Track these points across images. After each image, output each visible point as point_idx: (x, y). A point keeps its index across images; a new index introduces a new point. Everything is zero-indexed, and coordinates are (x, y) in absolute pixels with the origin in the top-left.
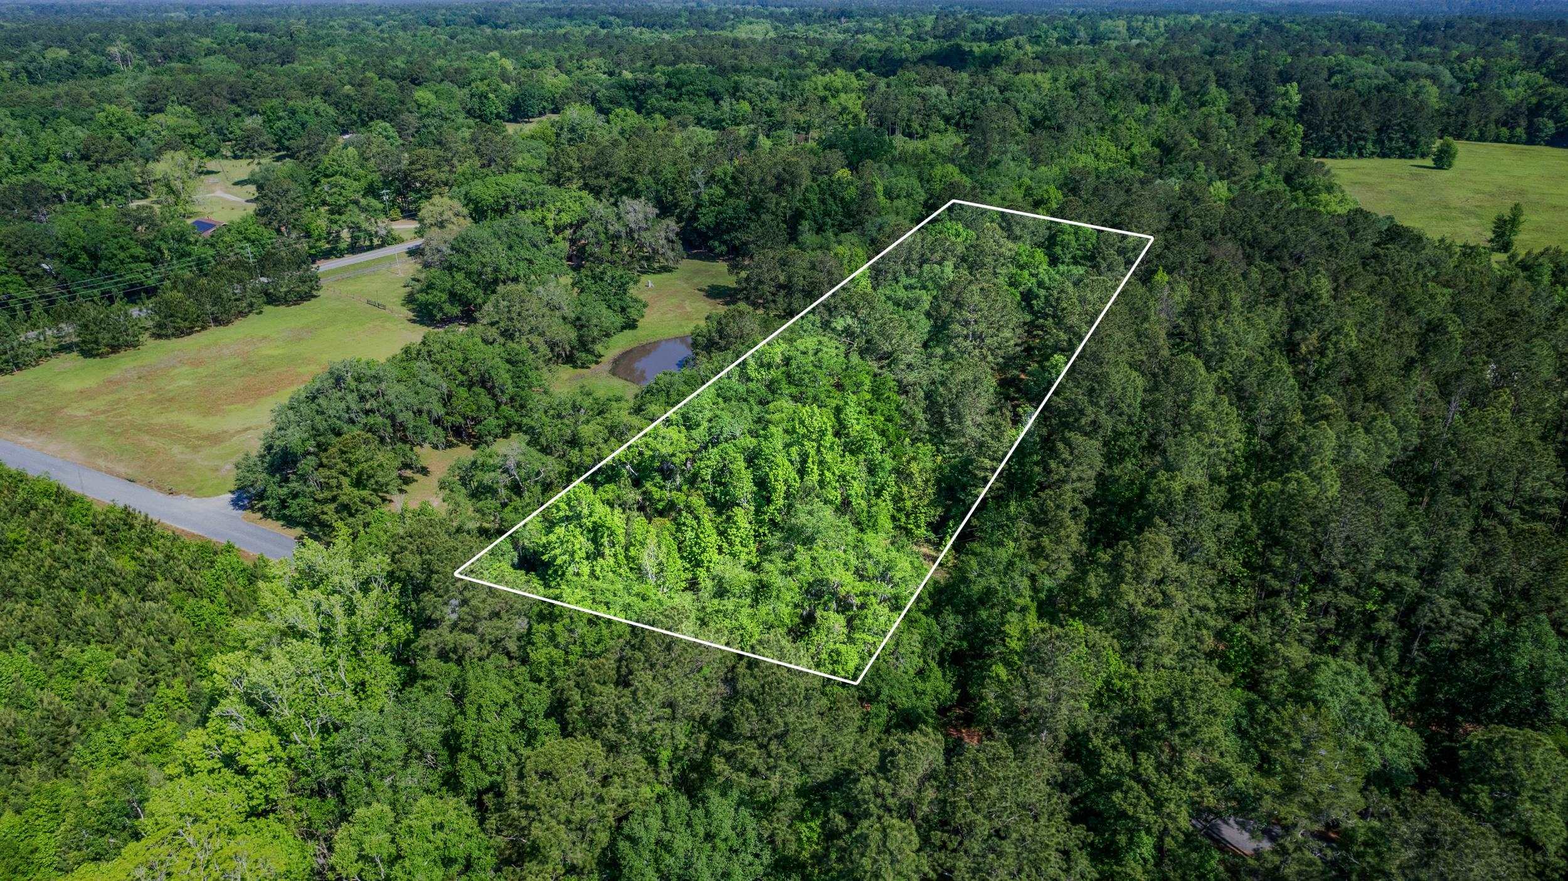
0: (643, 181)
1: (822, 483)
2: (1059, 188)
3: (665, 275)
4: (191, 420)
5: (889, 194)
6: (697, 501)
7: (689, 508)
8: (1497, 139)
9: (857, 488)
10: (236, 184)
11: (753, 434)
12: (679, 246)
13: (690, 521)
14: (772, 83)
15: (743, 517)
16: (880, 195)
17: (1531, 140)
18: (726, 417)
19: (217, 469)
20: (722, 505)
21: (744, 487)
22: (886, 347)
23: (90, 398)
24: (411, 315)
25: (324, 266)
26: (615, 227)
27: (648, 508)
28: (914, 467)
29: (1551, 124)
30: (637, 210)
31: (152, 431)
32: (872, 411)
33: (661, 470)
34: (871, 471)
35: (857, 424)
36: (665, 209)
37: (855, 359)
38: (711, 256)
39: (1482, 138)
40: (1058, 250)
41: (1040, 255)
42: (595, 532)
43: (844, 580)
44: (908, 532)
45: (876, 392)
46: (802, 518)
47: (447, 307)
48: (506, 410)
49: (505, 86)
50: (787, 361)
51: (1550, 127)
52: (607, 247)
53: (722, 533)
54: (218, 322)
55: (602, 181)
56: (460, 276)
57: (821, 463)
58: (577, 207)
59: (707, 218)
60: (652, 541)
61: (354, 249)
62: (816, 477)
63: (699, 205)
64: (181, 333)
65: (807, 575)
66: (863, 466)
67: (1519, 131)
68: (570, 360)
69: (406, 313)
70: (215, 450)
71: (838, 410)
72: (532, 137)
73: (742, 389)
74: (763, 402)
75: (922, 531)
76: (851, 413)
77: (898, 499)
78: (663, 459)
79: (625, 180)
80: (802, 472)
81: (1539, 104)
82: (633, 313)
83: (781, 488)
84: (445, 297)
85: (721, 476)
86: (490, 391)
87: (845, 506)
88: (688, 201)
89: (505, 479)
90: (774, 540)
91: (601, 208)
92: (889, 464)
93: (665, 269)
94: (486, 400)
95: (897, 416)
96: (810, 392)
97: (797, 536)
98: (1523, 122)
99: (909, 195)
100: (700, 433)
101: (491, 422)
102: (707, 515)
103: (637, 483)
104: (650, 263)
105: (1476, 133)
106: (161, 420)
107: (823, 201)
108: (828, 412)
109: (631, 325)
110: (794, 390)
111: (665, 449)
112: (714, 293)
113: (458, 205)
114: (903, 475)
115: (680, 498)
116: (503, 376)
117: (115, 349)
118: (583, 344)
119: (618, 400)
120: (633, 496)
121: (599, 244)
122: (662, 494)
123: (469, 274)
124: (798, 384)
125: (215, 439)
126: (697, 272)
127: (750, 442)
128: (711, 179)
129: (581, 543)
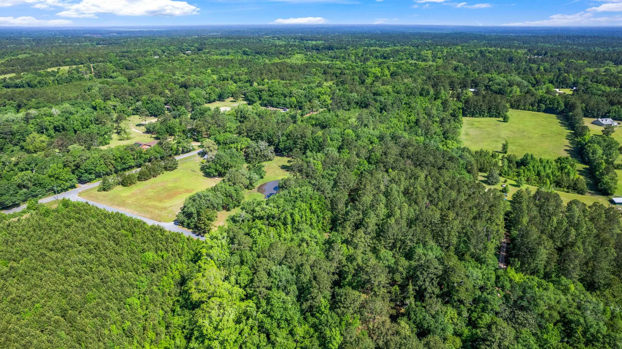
0: (264, 134)
1: (306, 220)
2: (377, 138)
3: (270, 162)
4: (157, 203)
5: (331, 140)
6: (280, 224)
7: (278, 225)
8: (529, 110)
9: (314, 221)
10: (137, 125)
11: (292, 209)
12: (274, 154)
13: (279, 228)
14: (302, 91)
15: (289, 227)
16: (329, 141)
17: (538, 111)
18: (286, 205)
19: (168, 216)
20: (285, 224)
21: (289, 220)
22: (322, 189)
23: (131, 198)
24: (203, 174)
25: (177, 158)
26: (257, 149)
27: (270, 225)
28: (326, 216)
29: (544, 106)
30: (263, 144)
31: (148, 206)
32: (318, 204)
33: (272, 217)
34: (318, 217)
35: (315, 207)
36: (270, 143)
37: (315, 191)
38: (282, 155)
39: (524, 109)
40: (371, 160)
41: (365, 162)
42: (260, 230)
43: (306, 237)
44: (325, 230)
45: (320, 199)
46: (300, 227)
47: (214, 173)
48: (235, 202)
49: (217, 90)
50: (300, 192)
51: (543, 106)
52: (255, 155)
53: (285, 230)
54: (154, 177)
55: (252, 134)
56: (218, 165)
57: (306, 216)
58: (246, 143)
59: (281, 146)
60: (272, 231)
61: (183, 152)
62: (304, 219)
63: (279, 142)
64: (146, 179)
65: (300, 237)
66: (316, 216)
67: (535, 108)
68: (247, 188)
69: (201, 173)
70: (166, 211)
71: (311, 204)
72: (229, 115)
73: (290, 199)
74: (295, 202)
75: (328, 230)
76: (313, 205)
77: (323, 223)
78: (273, 215)
79: (259, 134)
80: (302, 218)
81: (541, 99)
82: (263, 175)
83: (297, 221)
84: (214, 170)
85: (285, 218)
86: (232, 197)
87: (311, 225)
88: (277, 141)
89: (241, 219)
90: (295, 231)
91: (253, 144)
92: (322, 216)
93: (270, 160)
94: (231, 200)
95: (324, 205)
96: (305, 200)
97: (299, 230)
98: (536, 105)
99: (337, 140)
100: (281, 209)
101: (231, 205)
102: (282, 226)
103: (267, 220)
104: (266, 158)
105: (523, 107)
106: (149, 204)
107: (313, 142)
108: (308, 205)
109: (262, 178)
110: (301, 199)
111: (273, 213)
112: (284, 167)
113: (213, 142)
114: (324, 218)
115: (277, 223)
116: (234, 194)
117: (131, 184)
118: (251, 184)
119: (263, 201)
120: (267, 222)
121: (253, 154)
122: (273, 222)
123: (220, 165)
124: (303, 197)
125: (165, 209)
126: (279, 161)
127: (291, 211)
128: (283, 135)
129: (257, 232)
